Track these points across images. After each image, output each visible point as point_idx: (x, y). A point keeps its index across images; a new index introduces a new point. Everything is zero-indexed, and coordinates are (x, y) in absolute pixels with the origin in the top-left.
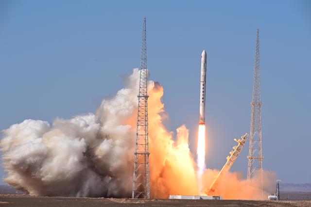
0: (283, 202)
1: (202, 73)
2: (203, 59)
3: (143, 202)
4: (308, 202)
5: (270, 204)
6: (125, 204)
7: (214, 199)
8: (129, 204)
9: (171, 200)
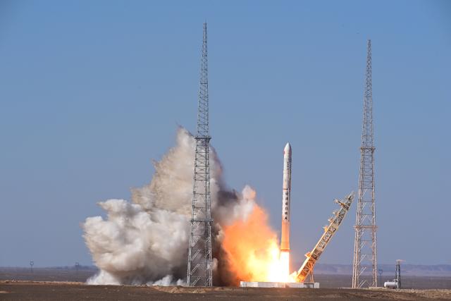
0: (406, 291)
1: (285, 176)
2: (286, 156)
3: (203, 292)
4: (442, 291)
5: (386, 295)
6: (177, 294)
7: (306, 286)
8: (182, 294)
9: (244, 288)
